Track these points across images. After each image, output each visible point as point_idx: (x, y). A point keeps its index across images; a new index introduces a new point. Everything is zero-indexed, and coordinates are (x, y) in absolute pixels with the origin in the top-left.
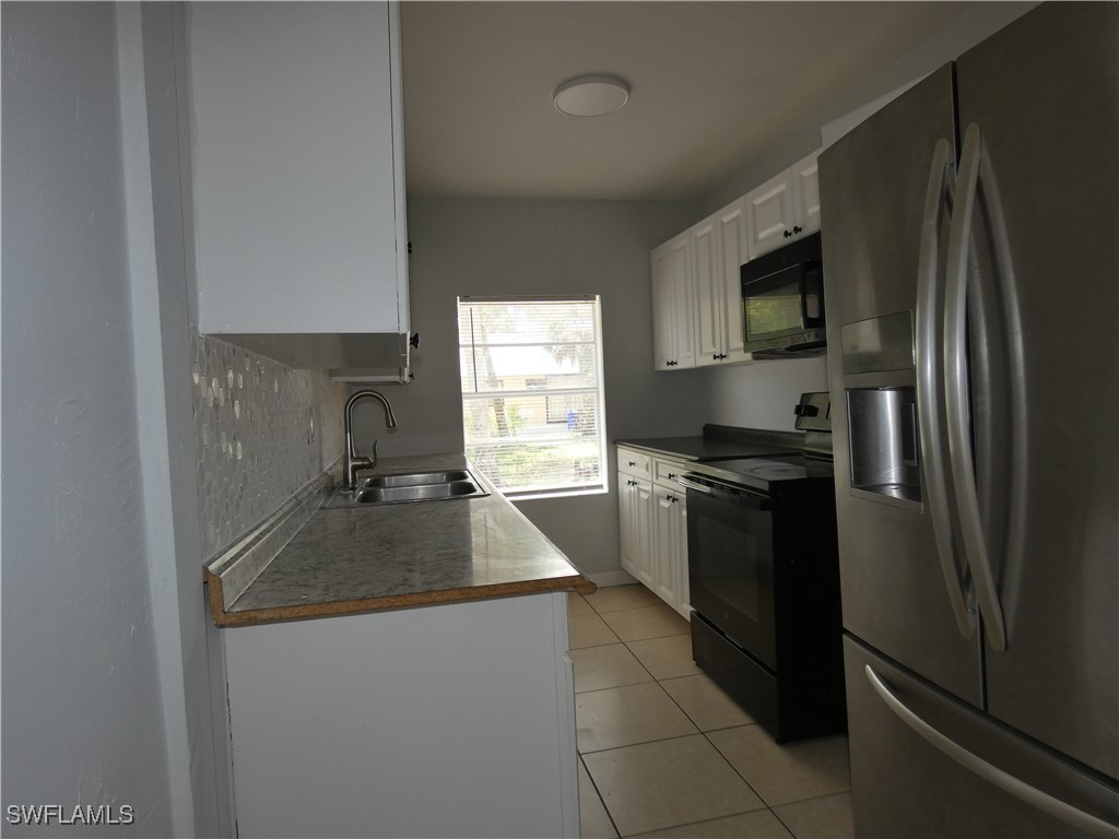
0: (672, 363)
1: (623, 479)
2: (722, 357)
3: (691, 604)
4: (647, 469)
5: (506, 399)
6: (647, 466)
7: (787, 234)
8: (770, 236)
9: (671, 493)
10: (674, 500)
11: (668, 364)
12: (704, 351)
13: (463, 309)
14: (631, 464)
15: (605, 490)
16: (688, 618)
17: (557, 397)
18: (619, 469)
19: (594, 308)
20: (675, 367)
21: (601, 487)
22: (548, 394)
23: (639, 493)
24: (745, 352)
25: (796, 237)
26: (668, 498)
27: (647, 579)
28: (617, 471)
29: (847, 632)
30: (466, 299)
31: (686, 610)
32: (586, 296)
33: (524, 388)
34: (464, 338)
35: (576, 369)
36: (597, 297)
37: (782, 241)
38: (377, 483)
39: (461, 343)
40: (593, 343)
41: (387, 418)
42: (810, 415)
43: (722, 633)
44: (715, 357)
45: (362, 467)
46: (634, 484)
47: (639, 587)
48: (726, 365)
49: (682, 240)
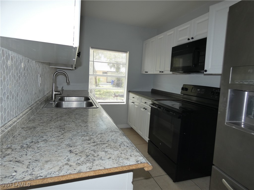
0: (147, 72)
1: (130, 101)
2: (162, 72)
3: (149, 138)
4: (138, 100)
5: (97, 77)
6: (138, 99)
7: (189, 39)
8: (182, 40)
9: (145, 107)
10: (146, 109)
11: (145, 72)
12: (156, 70)
13: (91, 51)
14: (133, 98)
15: (125, 103)
16: (148, 142)
17: (109, 77)
18: (129, 98)
19: (127, 55)
20: (147, 73)
21: (124, 102)
22: (107, 76)
23: (135, 106)
24: (170, 71)
25: (191, 40)
26: (144, 108)
27: (134, 128)
28: (129, 99)
29: (214, 165)
30: (92, 48)
31: (147, 139)
32: (125, 52)
33: (102, 74)
34: (91, 59)
35: (115, 70)
36: (128, 52)
37: (187, 41)
38: (62, 99)
39: (90, 60)
40: (126, 64)
41: (67, 80)
42: (186, 90)
43: (158, 148)
44: (160, 72)
45: (58, 94)
46: (133, 103)
47: (132, 129)
48: (163, 74)
49: (153, 39)
